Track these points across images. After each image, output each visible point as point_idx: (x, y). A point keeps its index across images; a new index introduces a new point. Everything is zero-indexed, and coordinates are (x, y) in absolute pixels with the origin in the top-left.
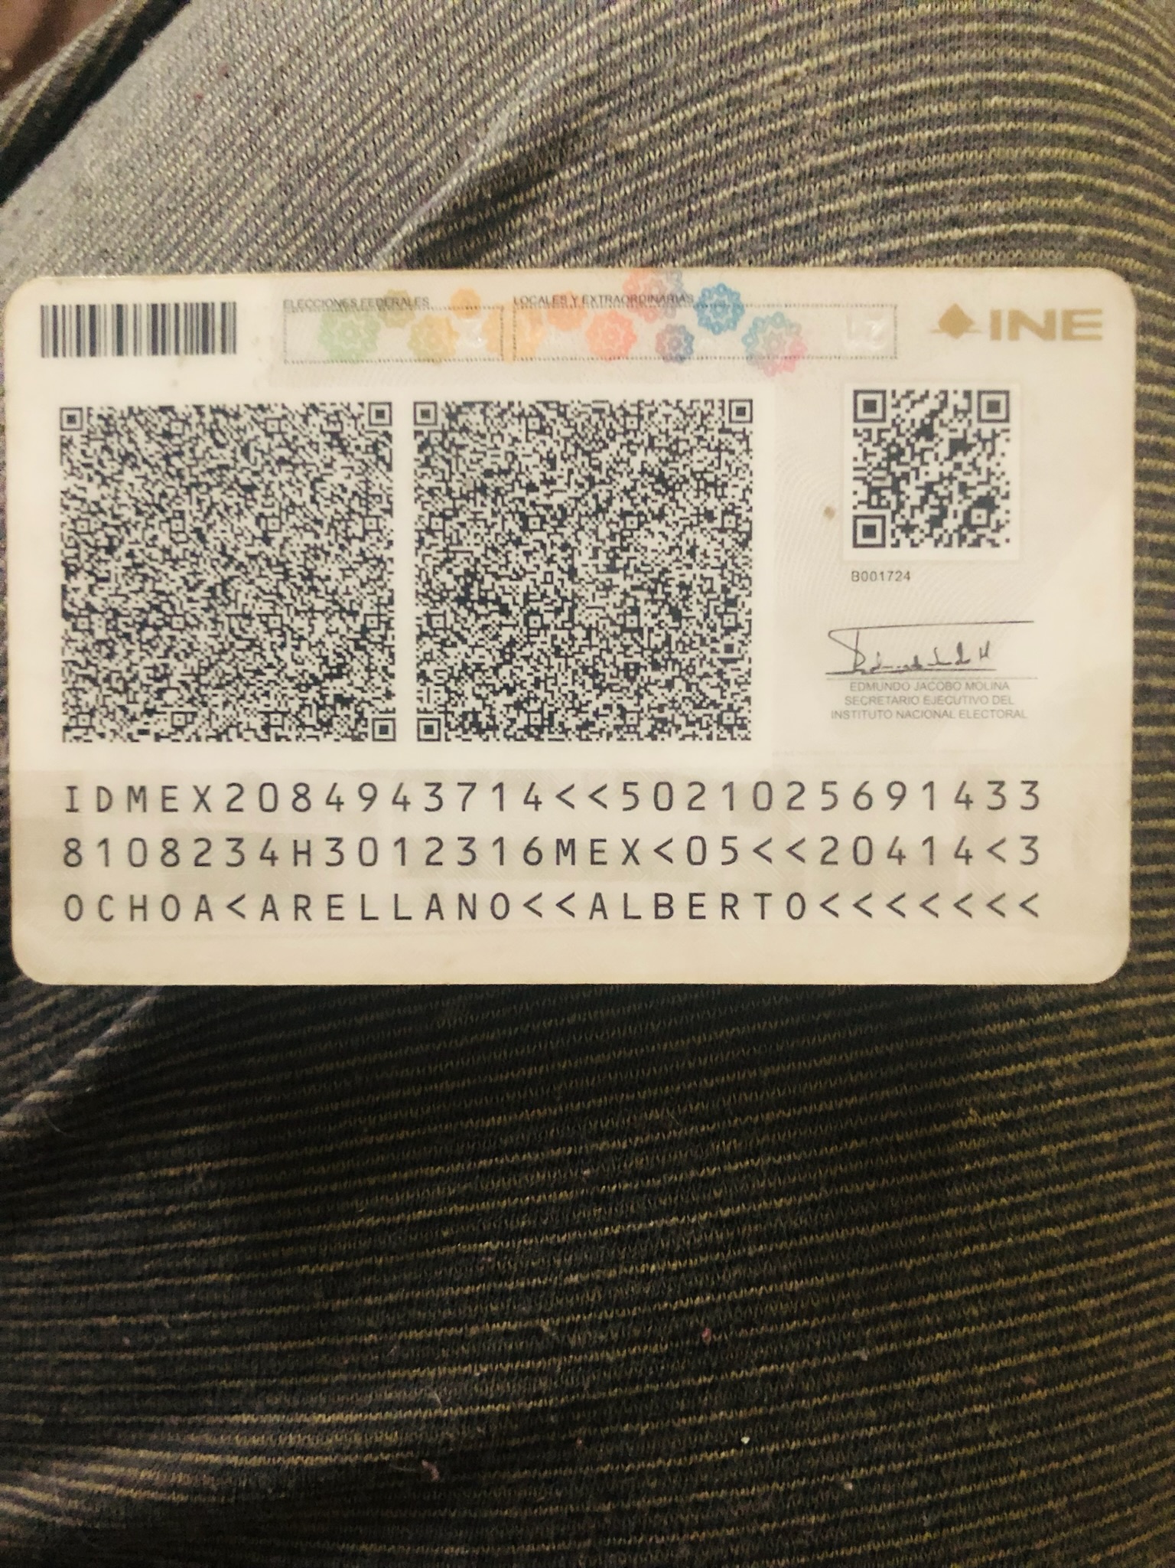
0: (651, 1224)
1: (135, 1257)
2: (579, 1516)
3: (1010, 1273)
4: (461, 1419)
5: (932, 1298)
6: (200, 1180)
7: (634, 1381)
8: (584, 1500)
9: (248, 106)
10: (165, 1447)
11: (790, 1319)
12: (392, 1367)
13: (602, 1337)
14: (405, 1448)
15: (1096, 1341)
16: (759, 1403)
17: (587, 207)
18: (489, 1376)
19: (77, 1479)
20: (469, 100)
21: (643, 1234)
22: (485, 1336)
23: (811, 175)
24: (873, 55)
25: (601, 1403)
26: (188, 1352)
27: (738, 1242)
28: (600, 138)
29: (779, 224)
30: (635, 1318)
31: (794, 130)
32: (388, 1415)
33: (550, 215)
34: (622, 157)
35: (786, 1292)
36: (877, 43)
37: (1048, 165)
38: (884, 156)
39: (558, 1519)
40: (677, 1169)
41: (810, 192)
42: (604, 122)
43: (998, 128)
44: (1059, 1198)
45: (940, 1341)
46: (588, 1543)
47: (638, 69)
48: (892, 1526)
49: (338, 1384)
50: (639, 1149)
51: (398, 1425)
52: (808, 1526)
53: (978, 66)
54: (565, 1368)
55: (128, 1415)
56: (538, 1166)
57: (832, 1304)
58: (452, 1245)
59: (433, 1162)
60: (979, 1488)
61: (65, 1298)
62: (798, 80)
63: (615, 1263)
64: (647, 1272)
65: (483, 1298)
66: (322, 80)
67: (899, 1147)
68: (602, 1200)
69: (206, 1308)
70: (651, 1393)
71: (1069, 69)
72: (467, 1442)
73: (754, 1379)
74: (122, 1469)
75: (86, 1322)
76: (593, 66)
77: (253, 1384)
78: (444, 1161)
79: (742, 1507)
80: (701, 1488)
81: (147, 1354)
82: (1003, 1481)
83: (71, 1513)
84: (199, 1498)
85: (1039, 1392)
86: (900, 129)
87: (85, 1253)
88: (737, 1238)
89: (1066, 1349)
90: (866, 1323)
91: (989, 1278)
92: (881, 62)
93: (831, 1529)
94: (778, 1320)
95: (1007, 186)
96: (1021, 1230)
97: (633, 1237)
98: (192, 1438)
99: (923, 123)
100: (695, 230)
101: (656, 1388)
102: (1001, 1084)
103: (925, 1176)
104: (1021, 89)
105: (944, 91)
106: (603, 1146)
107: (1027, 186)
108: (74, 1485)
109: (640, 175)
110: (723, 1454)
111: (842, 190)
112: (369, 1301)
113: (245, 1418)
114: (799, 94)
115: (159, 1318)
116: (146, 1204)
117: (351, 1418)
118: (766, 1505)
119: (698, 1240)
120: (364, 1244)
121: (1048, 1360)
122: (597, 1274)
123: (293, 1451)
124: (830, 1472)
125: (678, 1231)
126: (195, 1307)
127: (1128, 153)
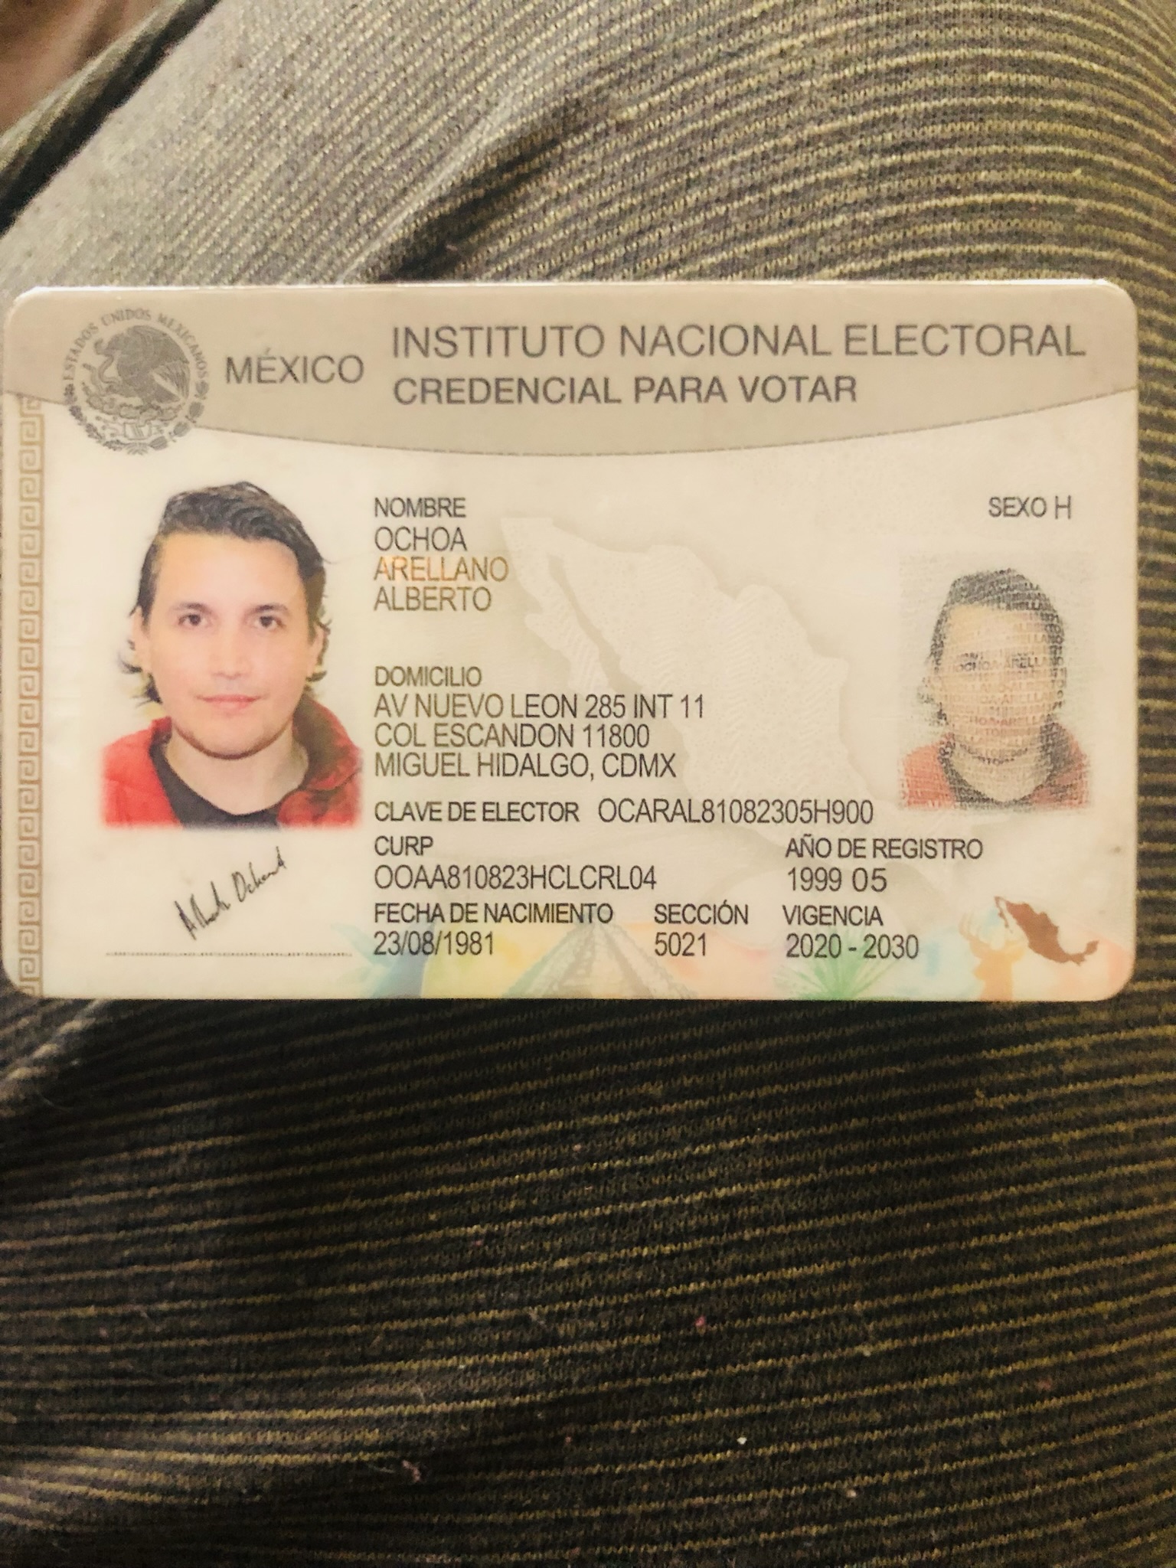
0: (644, 1204)
1: (115, 1243)
2: (567, 1522)
3: (1019, 1269)
4: (444, 1415)
5: (937, 1292)
6: (184, 1160)
7: (626, 1374)
8: (571, 1504)
9: (259, 93)
10: (139, 1447)
11: (788, 1309)
12: (376, 1360)
13: (591, 1324)
14: (385, 1447)
15: (1114, 1348)
16: (756, 1400)
17: (588, 176)
18: (474, 1368)
19: (50, 1481)
20: (472, 76)
21: (634, 1215)
22: (471, 1326)
23: (808, 144)
24: (869, 30)
25: (593, 1397)
26: (165, 1344)
27: (734, 1225)
28: (602, 109)
29: (776, 190)
30: (627, 1306)
31: (790, 100)
32: (369, 1410)
33: (553, 183)
34: (623, 127)
35: (784, 1279)
36: (873, 19)
37: (1044, 138)
38: (882, 126)
39: (546, 1526)
40: (671, 1146)
41: (807, 159)
42: (605, 92)
43: (994, 102)
44: (1071, 1191)
45: (948, 1340)
46: (577, 1551)
47: (638, 42)
48: (899, 1539)
49: (319, 1378)
50: (631, 1124)
51: (380, 1423)
52: (809, 1538)
53: (973, 42)
54: (553, 1360)
55: (103, 1412)
56: (528, 1143)
57: (833, 1295)
58: (439, 1229)
59: (420, 1141)
60: (991, 1502)
61: (44, 1287)
62: (795, 53)
63: (606, 1246)
64: (640, 1256)
65: (470, 1285)
66: (330, 64)
67: (902, 1129)
68: (593, 1178)
69: (186, 1296)
70: (642, 1387)
71: (1066, 48)
72: (450, 1441)
73: (751, 1374)
74: (95, 1470)
75: (64, 1313)
76: (593, 42)
77: (231, 1379)
78: (433, 1140)
79: (738, 1514)
80: (695, 1493)
81: (122, 1347)
82: (1017, 1496)
83: (40, 1516)
84: (172, 1500)
85: (1054, 1400)
86: (897, 100)
87: (66, 1239)
88: (733, 1220)
89: (1082, 1354)
90: (869, 1316)
91: (998, 1273)
92: (877, 36)
93: (833, 1542)
94: (776, 1310)
95: (1005, 157)
96: (1032, 1222)
97: (624, 1220)
98: (169, 1436)
99: (920, 95)
100: (694, 196)
101: (648, 1381)
102: (1008, 1065)
103: (929, 1159)
104: (1017, 65)
105: (937, 65)
106: (594, 1120)
107: (1024, 158)
108: (47, 1486)
109: (641, 143)
110: (718, 1456)
111: (839, 159)
112: (353, 1289)
113: (223, 1415)
114: (796, 66)
115: (137, 1308)
116: (128, 1187)
117: (333, 1413)
118: (764, 1512)
119: (692, 1223)
120: (349, 1228)
121: (1063, 1366)
122: (588, 1258)
123: (270, 1448)
124: (833, 1478)
125: (671, 1213)
126: (174, 1297)
127: (1126, 132)
